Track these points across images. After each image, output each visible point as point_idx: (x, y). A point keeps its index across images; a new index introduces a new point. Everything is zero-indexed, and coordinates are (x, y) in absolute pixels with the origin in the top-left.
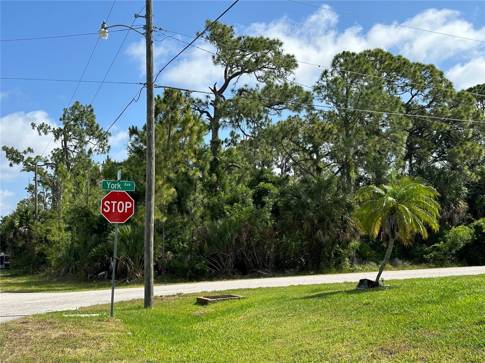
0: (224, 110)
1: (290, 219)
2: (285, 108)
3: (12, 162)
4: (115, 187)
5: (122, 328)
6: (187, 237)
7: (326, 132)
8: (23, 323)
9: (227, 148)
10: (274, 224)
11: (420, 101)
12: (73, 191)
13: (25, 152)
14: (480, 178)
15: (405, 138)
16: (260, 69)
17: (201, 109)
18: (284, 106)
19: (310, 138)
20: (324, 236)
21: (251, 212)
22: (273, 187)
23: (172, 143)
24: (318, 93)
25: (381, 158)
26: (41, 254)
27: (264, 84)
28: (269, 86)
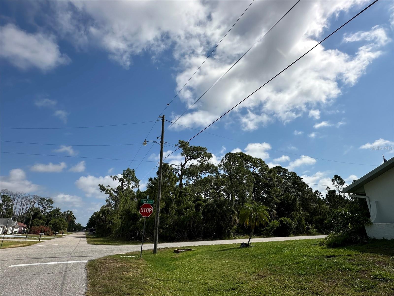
0: (185, 173)
1: (210, 216)
2: (207, 172)
3: (102, 190)
4: (146, 201)
5: (145, 263)
6: (169, 223)
7: (222, 182)
8: (104, 259)
9: (185, 187)
10: (203, 218)
12: (124, 202)
13: (107, 187)
15: (253, 185)
16: (198, 158)
17: (176, 172)
19: (216, 184)
20: (223, 224)
21: (195, 213)
22: (203, 203)
23: (164, 184)
24: (219, 167)
25: (244, 193)
26: (109, 228)
27: (200, 163)
28: (202, 164)
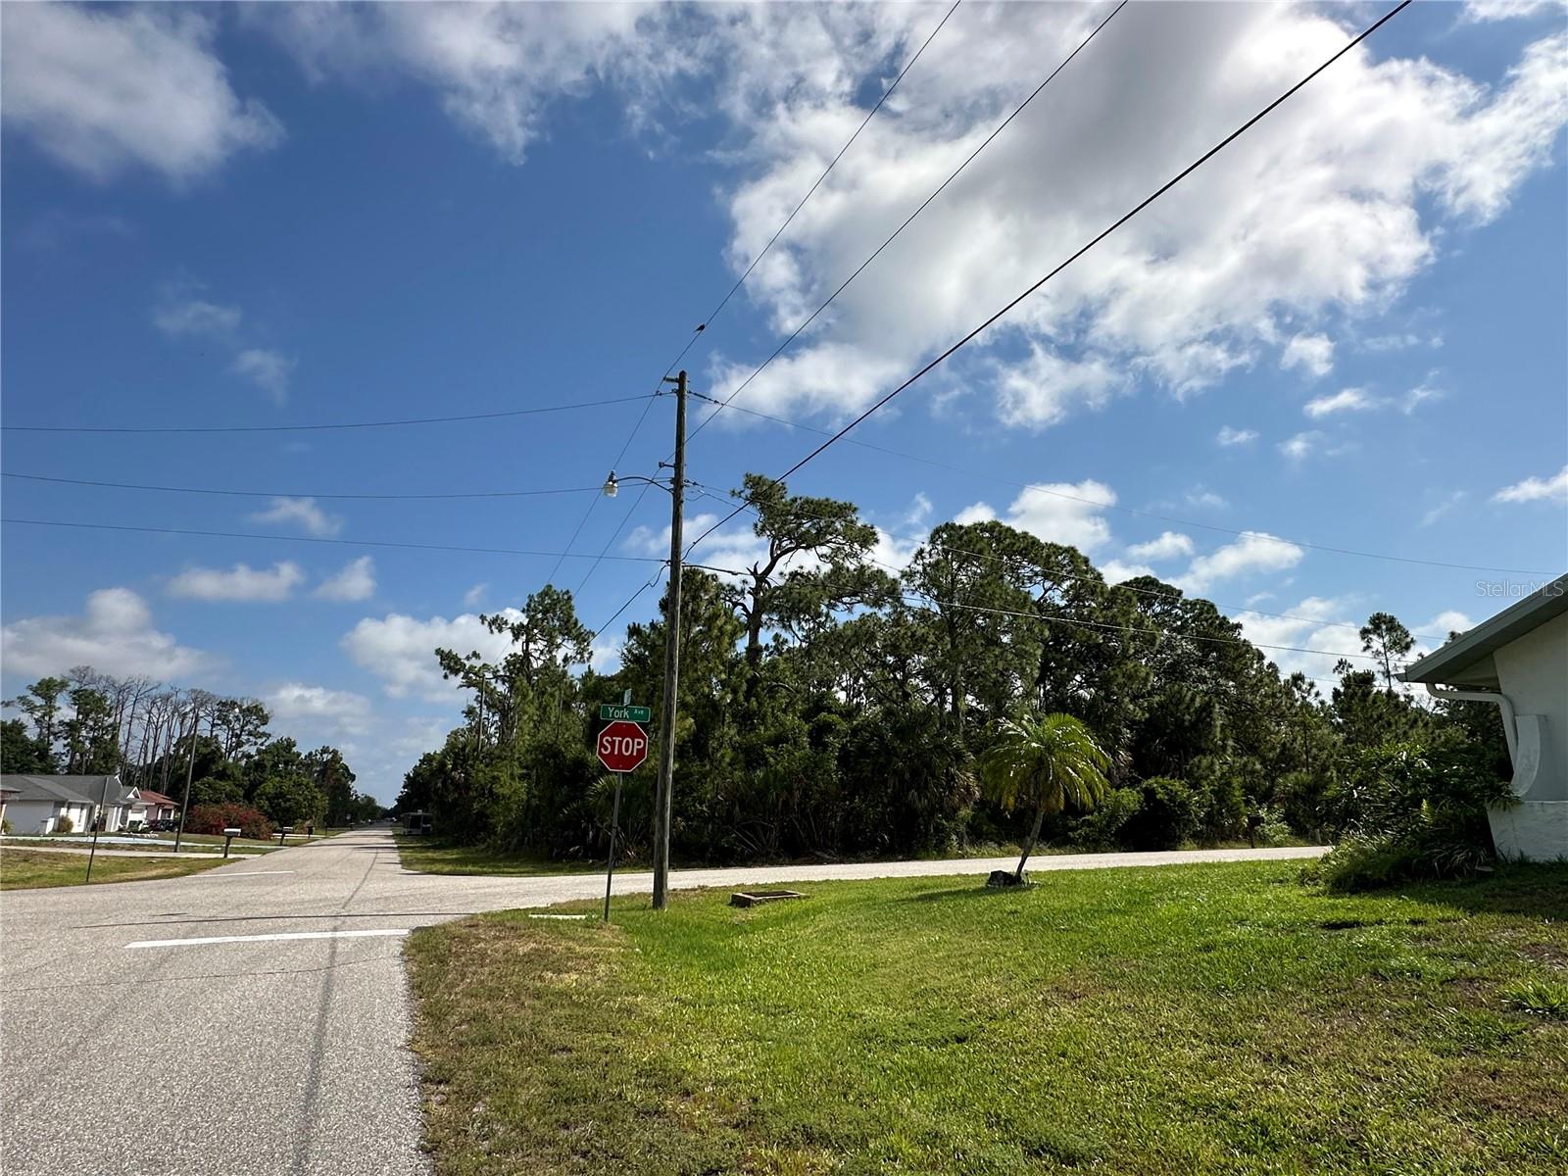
0: (769, 603)
1: (867, 772)
2: (859, 602)
3: (448, 672)
4: (620, 713)
5: (623, 939)
6: (709, 796)
7: (916, 640)
8: (470, 926)
9: (769, 658)
10: (842, 778)
11: (1058, 598)
12: (535, 718)
13: (468, 658)
14: (1147, 715)
15: (1039, 652)
16: (823, 544)
17: (734, 600)
18: (859, 598)
19: (894, 649)
20: (920, 800)
21: (808, 759)
22: (840, 720)
23: (690, 649)
24: (907, 580)
25: (1004, 682)
26: (482, 814)
27: (830, 566)
28: (838, 569)
